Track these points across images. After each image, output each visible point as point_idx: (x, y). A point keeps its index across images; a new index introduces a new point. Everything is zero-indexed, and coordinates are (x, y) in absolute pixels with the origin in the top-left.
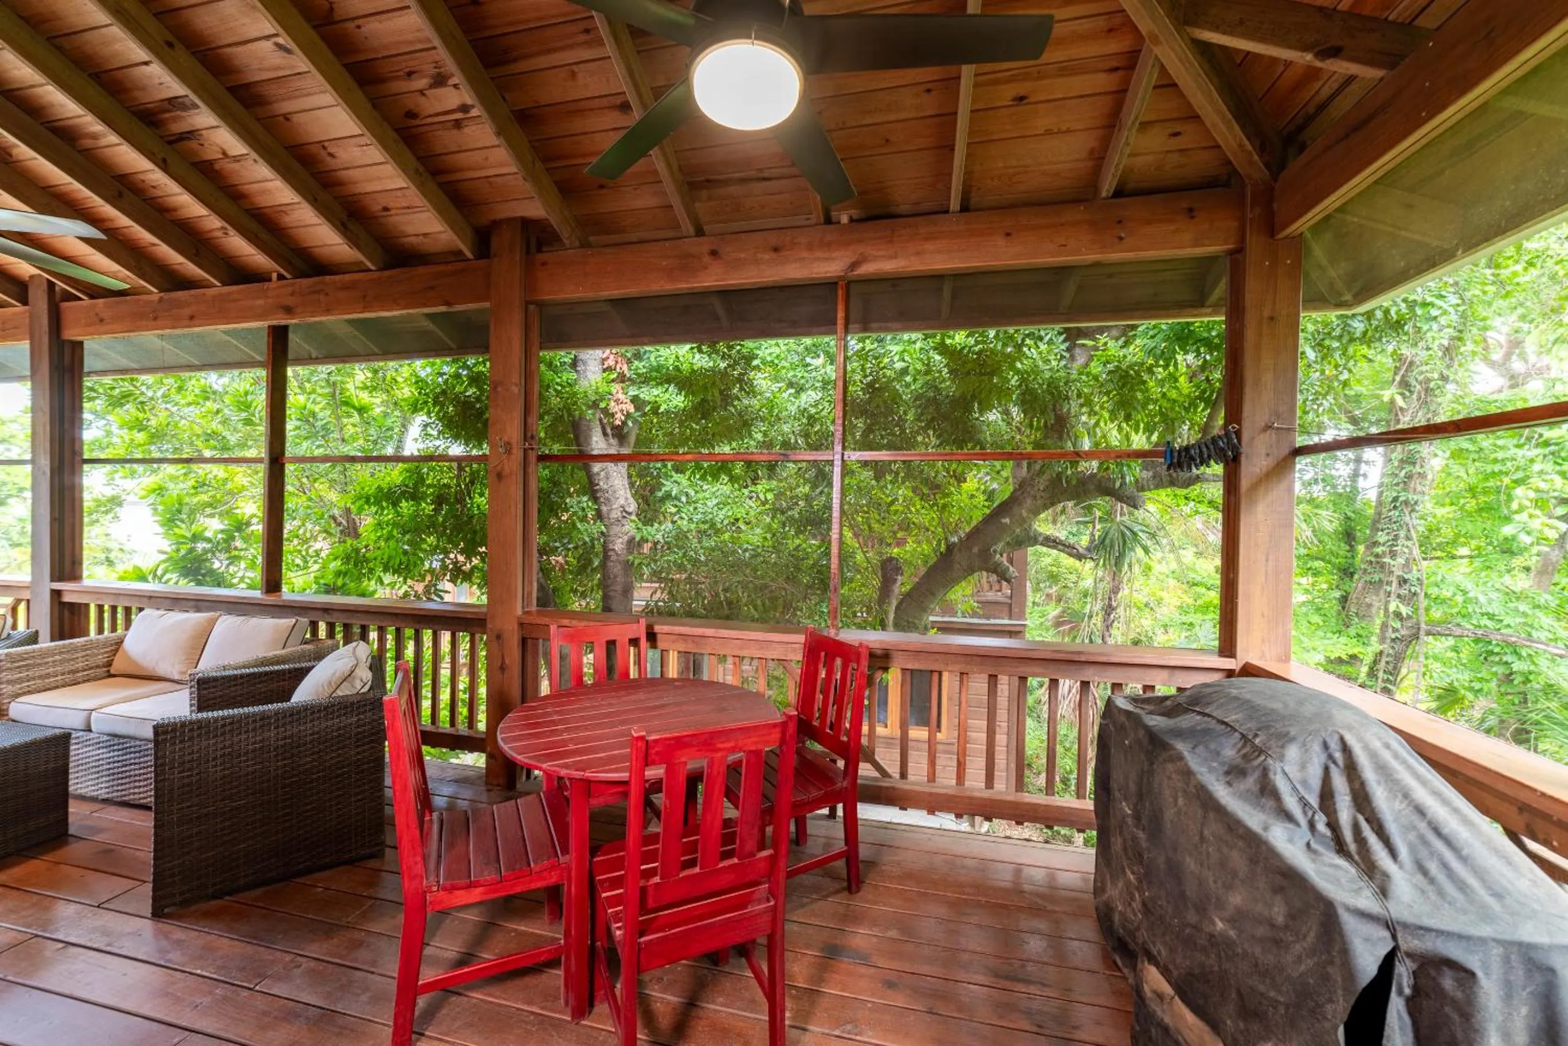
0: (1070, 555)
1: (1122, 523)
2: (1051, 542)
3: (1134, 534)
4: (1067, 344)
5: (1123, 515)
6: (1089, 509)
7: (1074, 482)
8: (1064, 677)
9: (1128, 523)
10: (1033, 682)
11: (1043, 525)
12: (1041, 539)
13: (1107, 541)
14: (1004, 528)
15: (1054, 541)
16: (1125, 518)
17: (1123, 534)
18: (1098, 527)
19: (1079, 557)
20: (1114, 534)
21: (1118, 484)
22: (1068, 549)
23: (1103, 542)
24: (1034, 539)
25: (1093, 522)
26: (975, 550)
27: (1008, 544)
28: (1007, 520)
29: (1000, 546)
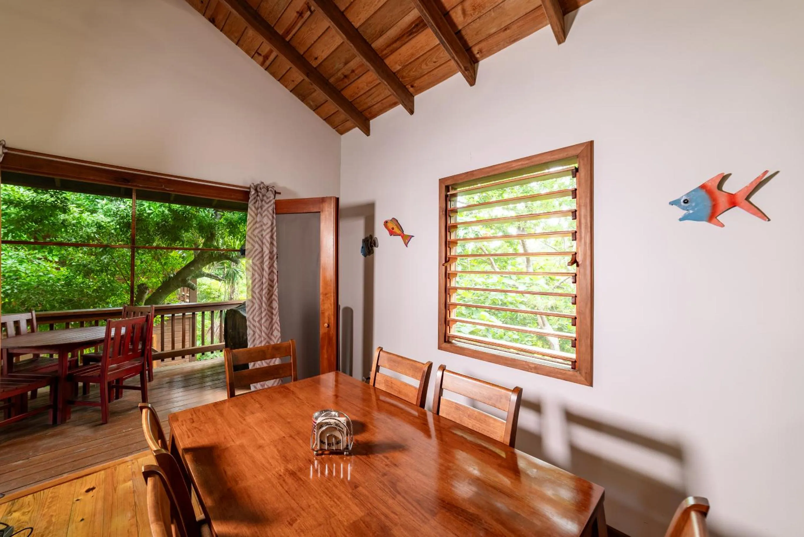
0: (216, 279)
1: (233, 268)
2: (210, 276)
3: (237, 271)
4: (214, 211)
5: (233, 266)
6: (223, 264)
7: (217, 255)
8: (216, 310)
9: (235, 268)
10: (206, 313)
11: (206, 270)
12: (205, 275)
13: (229, 275)
14: (191, 271)
15: (210, 275)
16: (235, 267)
17: (234, 272)
18: (226, 270)
19: (220, 280)
20: (231, 272)
21: (231, 257)
22: (216, 277)
23: (227, 275)
24: (202, 275)
25: (224, 268)
26: (180, 279)
27: (193, 277)
28: (193, 268)
29: (190, 278)
